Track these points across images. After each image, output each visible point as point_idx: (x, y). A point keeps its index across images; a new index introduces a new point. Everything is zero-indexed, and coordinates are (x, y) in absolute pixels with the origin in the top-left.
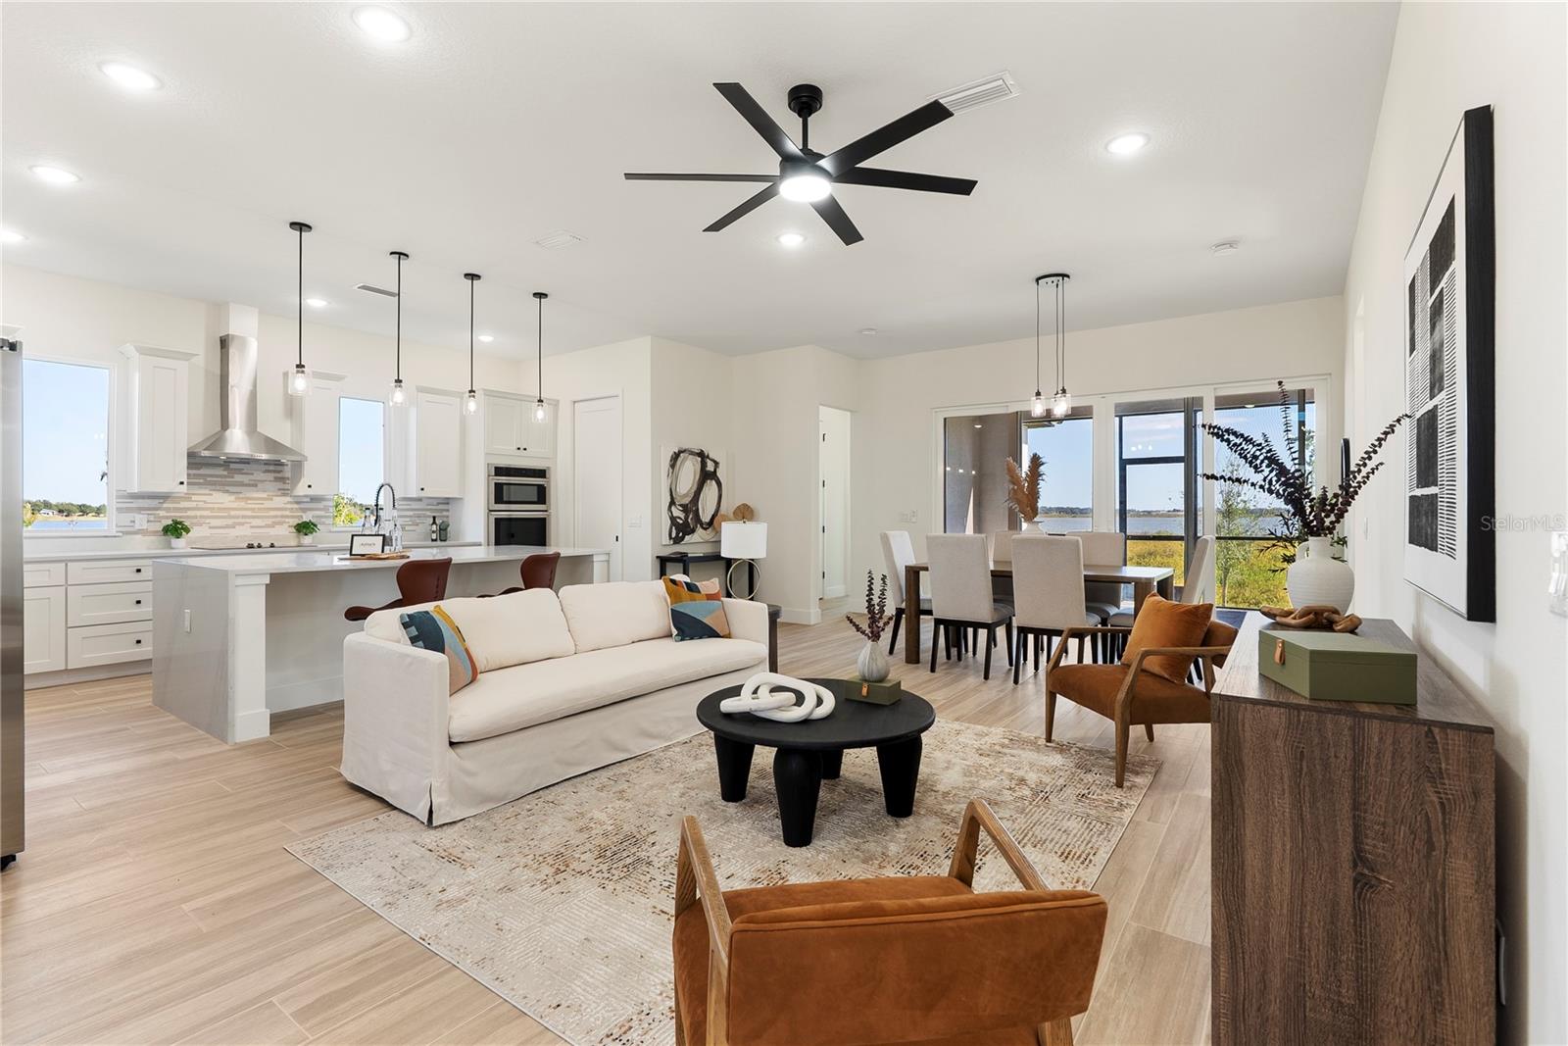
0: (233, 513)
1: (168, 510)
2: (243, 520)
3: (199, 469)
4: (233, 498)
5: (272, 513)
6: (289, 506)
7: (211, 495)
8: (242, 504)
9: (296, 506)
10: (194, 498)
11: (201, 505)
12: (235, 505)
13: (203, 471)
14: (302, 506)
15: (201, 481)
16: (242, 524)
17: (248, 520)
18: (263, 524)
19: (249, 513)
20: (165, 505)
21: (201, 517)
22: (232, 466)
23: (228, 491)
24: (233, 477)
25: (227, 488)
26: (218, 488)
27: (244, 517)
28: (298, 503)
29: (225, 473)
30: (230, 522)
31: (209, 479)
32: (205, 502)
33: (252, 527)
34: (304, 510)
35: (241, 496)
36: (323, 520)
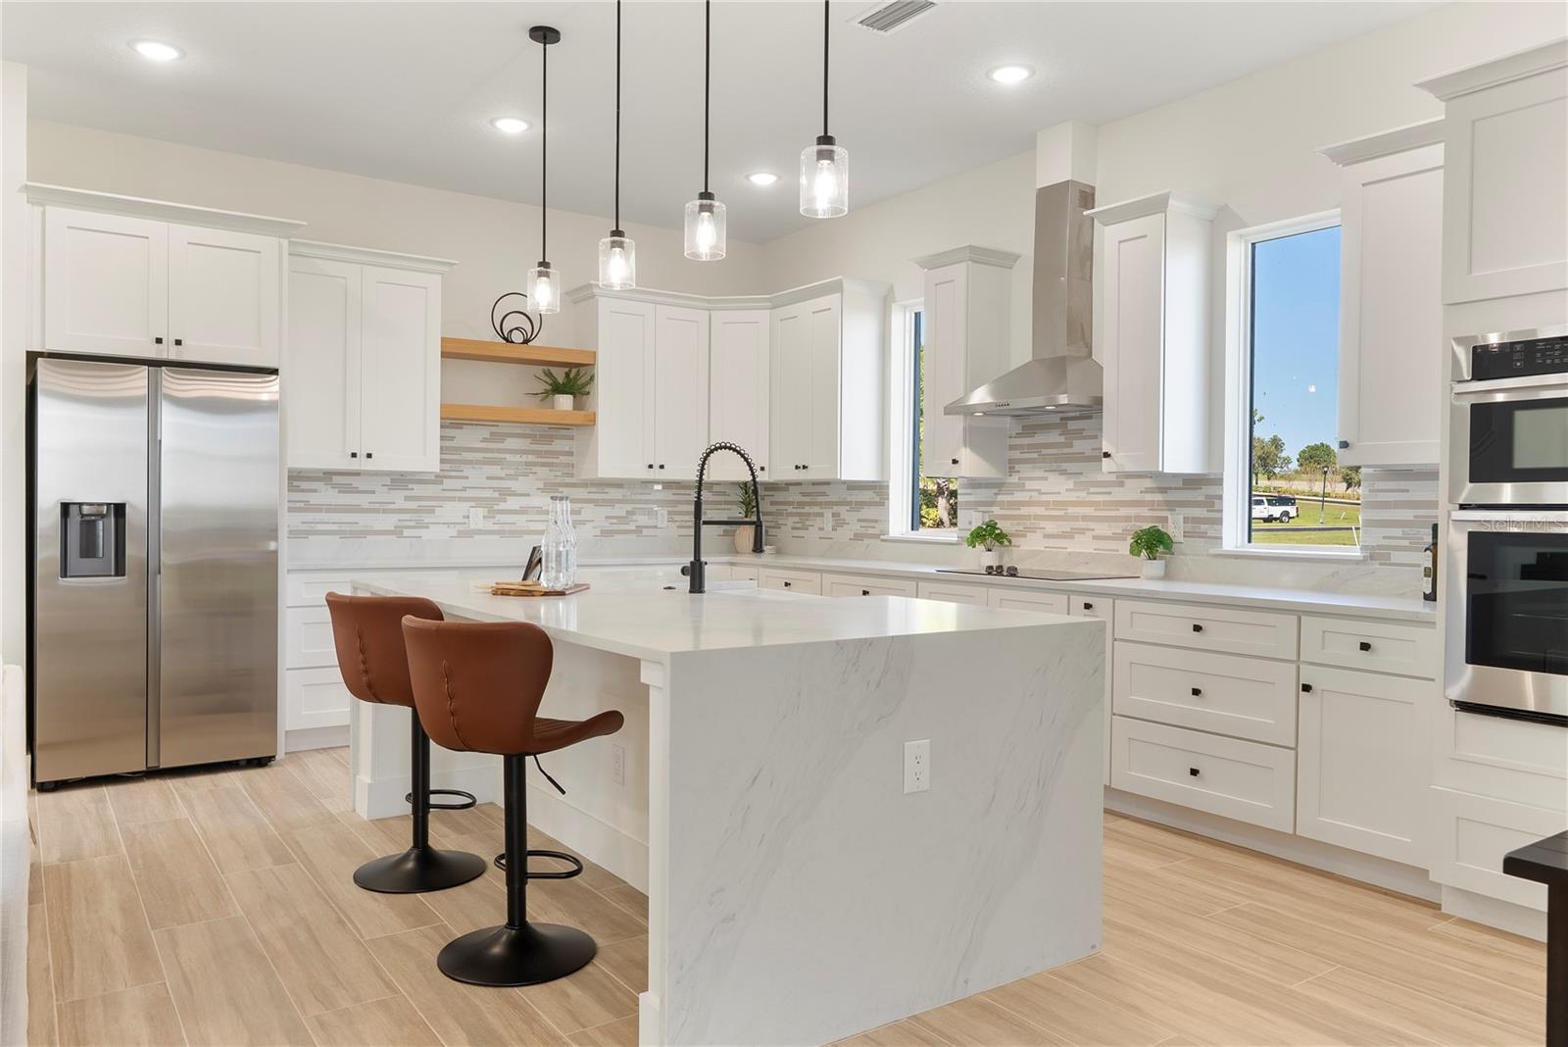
0: (1071, 510)
1: (1002, 505)
2: (1081, 524)
3: (1032, 435)
4: (1070, 484)
5: (1123, 512)
6: (1148, 497)
7: (1046, 479)
8: (1082, 495)
9: (1158, 497)
10: (1029, 485)
11: (1036, 496)
12: (1073, 496)
13: (1039, 438)
14: (1172, 496)
15: (1035, 455)
16: (1082, 531)
17: (1091, 525)
18: (1110, 533)
19: (1090, 511)
20: (1000, 498)
21: (1037, 517)
22: (1072, 425)
23: (1063, 472)
24: (1071, 446)
25: (1065, 466)
26: (1054, 466)
27: (1085, 518)
28: (1163, 490)
29: (1062, 439)
30: (1066, 526)
31: (1044, 451)
32: (1039, 491)
33: (1095, 538)
34: (1171, 505)
35: (1083, 479)
36: (1203, 527)
